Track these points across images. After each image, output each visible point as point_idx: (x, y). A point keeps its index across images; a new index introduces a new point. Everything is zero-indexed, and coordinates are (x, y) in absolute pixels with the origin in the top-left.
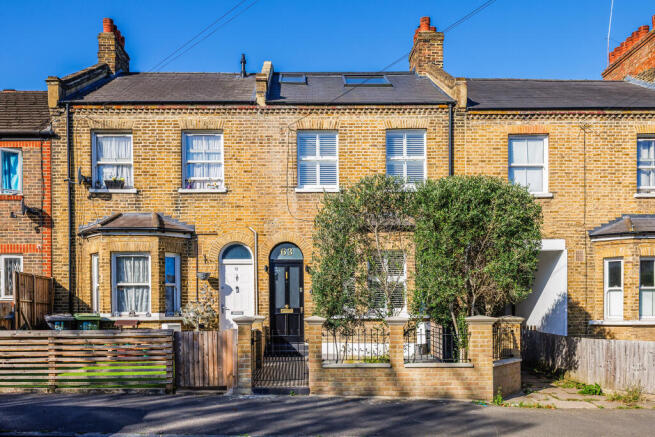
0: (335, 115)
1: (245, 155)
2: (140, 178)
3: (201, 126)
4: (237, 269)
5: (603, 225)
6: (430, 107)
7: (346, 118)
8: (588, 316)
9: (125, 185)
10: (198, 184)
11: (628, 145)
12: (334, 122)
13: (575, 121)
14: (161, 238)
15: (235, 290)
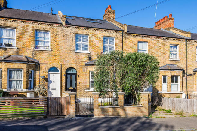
0: (88, 30)
1: (58, 40)
2: (18, 44)
3: (42, 29)
4: (54, 75)
5: (162, 67)
6: (117, 31)
7: (91, 32)
8: (158, 91)
9: (12, 46)
10: (40, 47)
11: (168, 46)
12: (87, 33)
13: (155, 39)
14: (27, 64)
15: (53, 82)
